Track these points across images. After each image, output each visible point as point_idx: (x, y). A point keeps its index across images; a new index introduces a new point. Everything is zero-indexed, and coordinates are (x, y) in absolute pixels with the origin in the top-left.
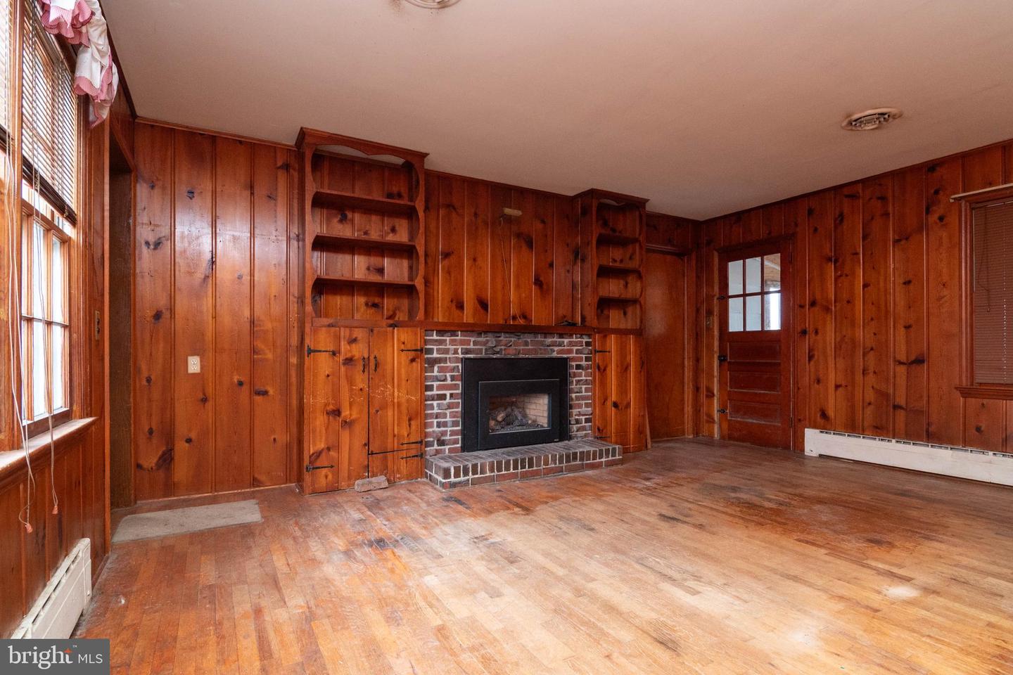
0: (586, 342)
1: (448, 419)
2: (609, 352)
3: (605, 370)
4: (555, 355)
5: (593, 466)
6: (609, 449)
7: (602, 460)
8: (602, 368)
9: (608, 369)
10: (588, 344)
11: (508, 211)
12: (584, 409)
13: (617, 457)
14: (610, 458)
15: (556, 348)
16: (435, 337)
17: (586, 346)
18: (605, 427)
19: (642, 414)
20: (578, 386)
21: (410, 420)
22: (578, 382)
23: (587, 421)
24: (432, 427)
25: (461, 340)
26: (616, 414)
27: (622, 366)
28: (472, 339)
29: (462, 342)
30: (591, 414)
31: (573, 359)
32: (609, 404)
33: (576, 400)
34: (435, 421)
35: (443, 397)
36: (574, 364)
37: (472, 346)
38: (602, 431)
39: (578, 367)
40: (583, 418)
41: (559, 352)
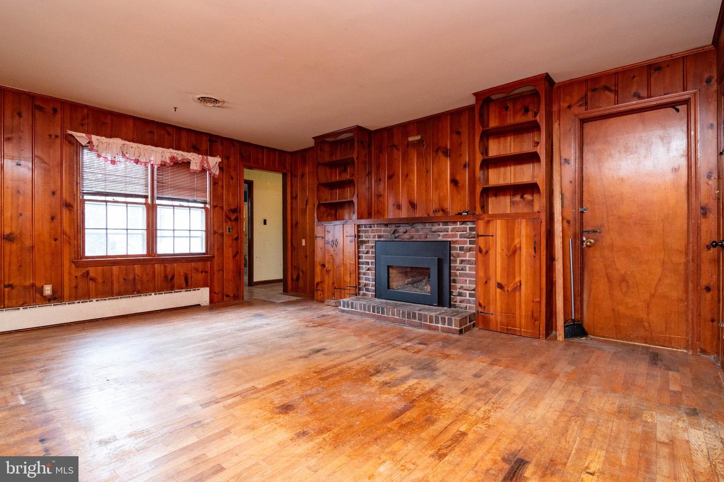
0: (470, 228)
1: (370, 277)
2: (492, 236)
3: (487, 252)
4: (440, 239)
5: (430, 328)
7: (438, 325)
8: (484, 250)
9: (491, 252)
10: (471, 229)
12: (467, 285)
13: (453, 327)
14: (446, 326)
15: (441, 234)
16: (364, 229)
17: (470, 231)
18: (489, 304)
20: (462, 265)
21: (350, 274)
22: (462, 262)
23: (471, 295)
24: (363, 280)
25: (377, 229)
26: (501, 294)
27: (508, 249)
28: (383, 229)
29: (377, 231)
30: (474, 290)
31: (455, 242)
32: (492, 284)
33: (460, 276)
34: (364, 276)
35: (368, 263)
36: (458, 246)
37: (382, 234)
38: (484, 307)
39: (461, 249)
40: (468, 292)
41: (445, 236)
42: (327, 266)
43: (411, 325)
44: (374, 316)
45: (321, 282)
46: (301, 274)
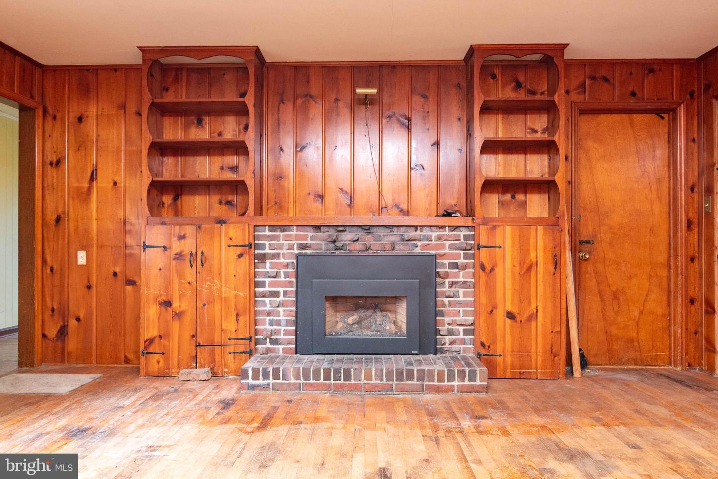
0: (465, 236)
1: (281, 318)
2: (500, 247)
3: (492, 270)
4: (418, 251)
5: (438, 390)
6: (464, 372)
7: (453, 383)
8: (488, 268)
9: (498, 271)
10: (466, 237)
11: (359, 91)
12: (461, 318)
13: (478, 383)
14: (467, 382)
15: (419, 244)
16: (267, 232)
17: (465, 240)
18: (494, 342)
19: (558, 329)
20: (453, 289)
21: (238, 315)
22: (452, 284)
23: (466, 332)
24: (264, 324)
25: (296, 235)
26: (511, 327)
27: (521, 264)
28: (310, 234)
29: (297, 237)
30: (472, 324)
31: (443, 256)
32: (500, 314)
33: (450, 306)
34: (268, 318)
35: (275, 294)
36: (446, 262)
37: (309, 242)
38: (489, 347)
39: (455, 266)
40: (461, 329)
41: (425, 247)
42: (175, 304)
43: (403, 390)
44: (328, 387)
45: (160, 337)
46: (73, 323)
